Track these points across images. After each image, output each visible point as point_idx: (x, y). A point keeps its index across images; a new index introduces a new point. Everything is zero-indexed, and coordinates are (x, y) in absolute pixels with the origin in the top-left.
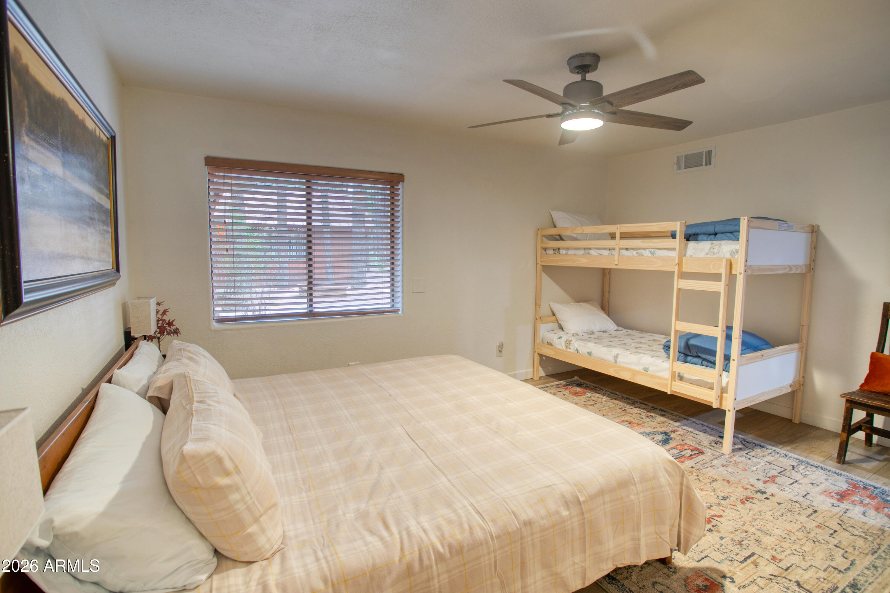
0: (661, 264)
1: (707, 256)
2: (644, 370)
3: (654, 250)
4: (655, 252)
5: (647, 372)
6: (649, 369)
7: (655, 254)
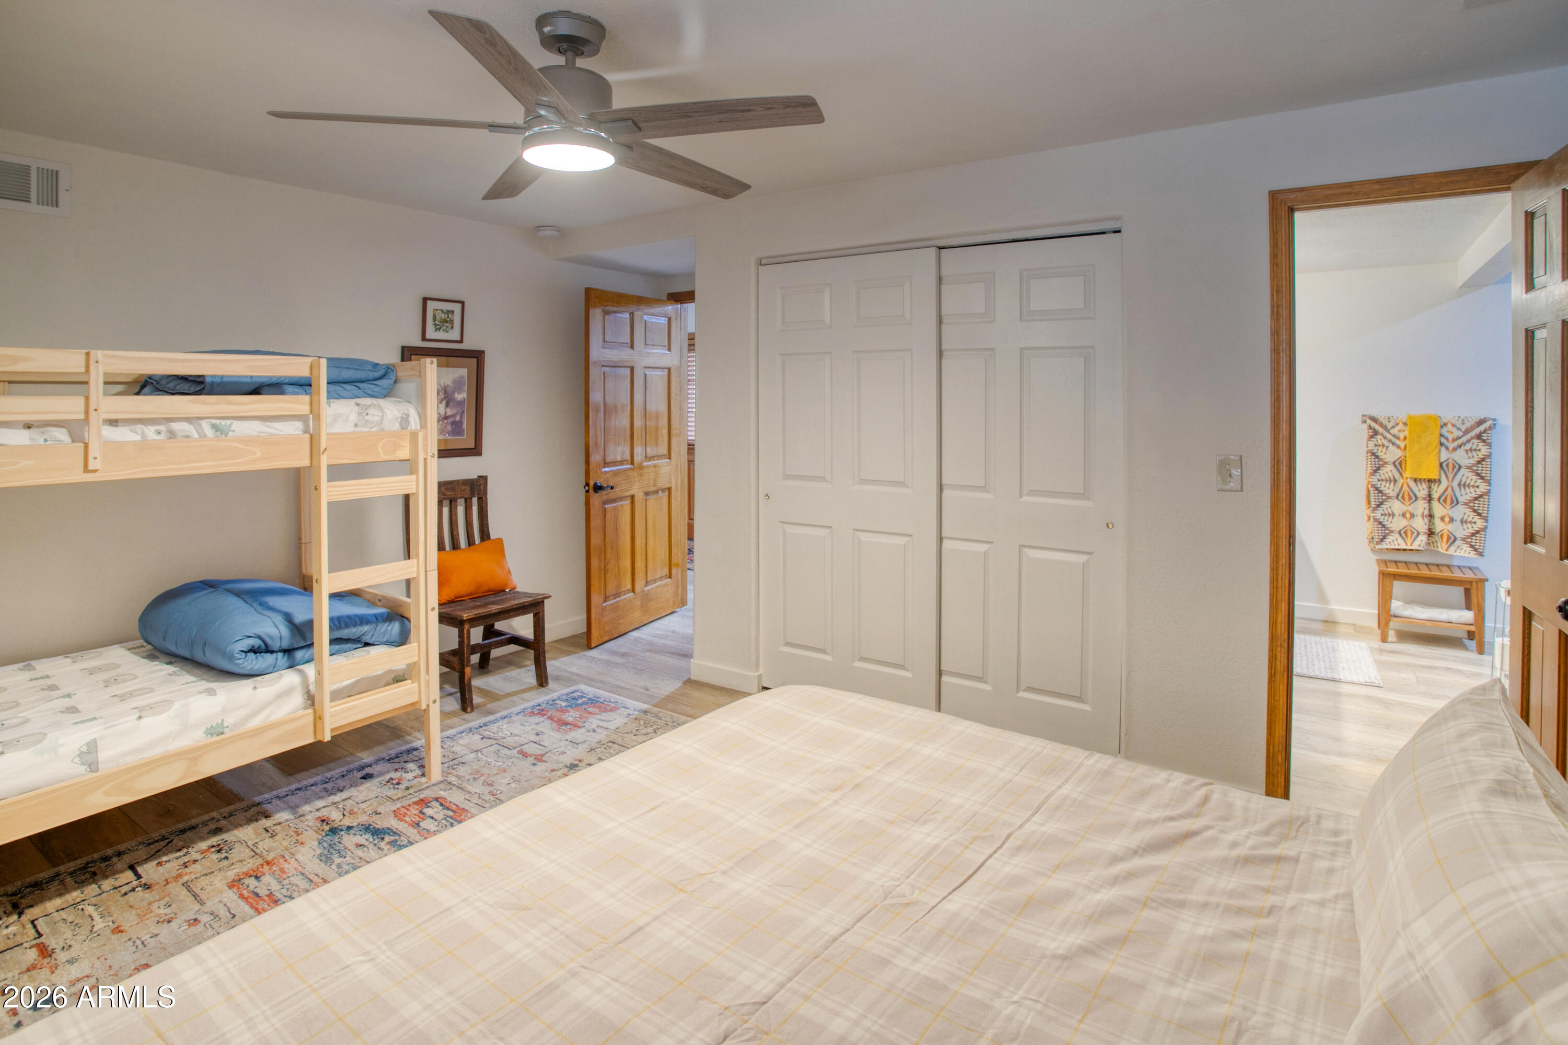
0: (259, 454)
1: (357, 429)
2: (212, 735)
3: (228, 422)
4: (233, 427)
5: (222, 733)
6: (225, 724)
7: (234, 431)
